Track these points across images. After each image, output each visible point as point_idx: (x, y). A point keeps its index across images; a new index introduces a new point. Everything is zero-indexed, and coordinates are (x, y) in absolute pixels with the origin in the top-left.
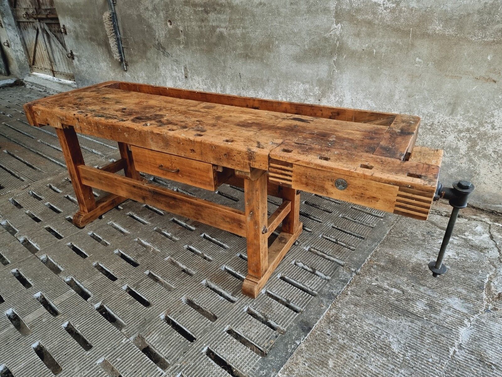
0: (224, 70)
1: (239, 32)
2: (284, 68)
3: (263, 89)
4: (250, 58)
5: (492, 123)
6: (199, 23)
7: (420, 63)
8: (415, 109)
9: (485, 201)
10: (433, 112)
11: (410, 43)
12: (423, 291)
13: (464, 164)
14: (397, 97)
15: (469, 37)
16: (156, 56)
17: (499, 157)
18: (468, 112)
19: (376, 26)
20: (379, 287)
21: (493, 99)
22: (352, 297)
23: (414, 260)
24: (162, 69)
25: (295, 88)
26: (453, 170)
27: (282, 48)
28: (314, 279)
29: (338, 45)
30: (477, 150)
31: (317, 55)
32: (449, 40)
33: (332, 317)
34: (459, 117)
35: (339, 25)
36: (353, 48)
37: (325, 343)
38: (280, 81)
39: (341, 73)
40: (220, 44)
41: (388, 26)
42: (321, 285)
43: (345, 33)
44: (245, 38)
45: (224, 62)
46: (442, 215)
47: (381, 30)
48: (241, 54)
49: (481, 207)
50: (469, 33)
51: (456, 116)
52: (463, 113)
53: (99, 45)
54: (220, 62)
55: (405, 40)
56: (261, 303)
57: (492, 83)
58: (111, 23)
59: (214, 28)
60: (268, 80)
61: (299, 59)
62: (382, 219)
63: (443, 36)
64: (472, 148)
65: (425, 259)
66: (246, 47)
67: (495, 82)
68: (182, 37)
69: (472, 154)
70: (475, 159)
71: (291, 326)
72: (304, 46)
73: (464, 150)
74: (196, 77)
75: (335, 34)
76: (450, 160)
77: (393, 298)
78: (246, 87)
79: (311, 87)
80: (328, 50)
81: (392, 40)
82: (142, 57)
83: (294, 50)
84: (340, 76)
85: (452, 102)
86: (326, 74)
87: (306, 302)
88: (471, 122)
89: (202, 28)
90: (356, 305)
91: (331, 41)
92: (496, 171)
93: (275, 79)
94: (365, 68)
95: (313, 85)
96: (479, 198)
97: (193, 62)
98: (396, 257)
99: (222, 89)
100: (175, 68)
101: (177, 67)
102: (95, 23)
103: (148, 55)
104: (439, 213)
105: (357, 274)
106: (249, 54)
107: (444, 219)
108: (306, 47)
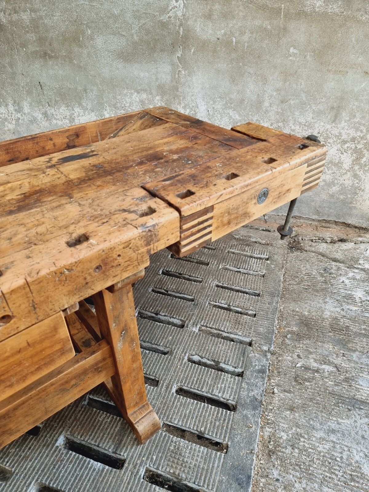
0: (14, 79)
1: (25, 17)
2: (106, 72)
3: (80, 104)
4: (51, 57)
7: (295, 54)
8: (290, 118)
10: (312, 121)
11: (282, 26)
12: (357, 360)
13: (347, 181)
14: (266, 104)
15: (358, 15)
18: (355, 116)
20: (307, 368)
22: (281, 395)
23: (327, 314)
25: (127, 100)
26: (335, 189)
27: (99, 41)
28: (224, 379)
29: (181, 33)
30: (362, 162)
31: (153, 50)
32: (333, 20)
33: (269, 442)
34: (343, 124)
35: (181, 2)
36: (205, 37)
38: (104, 91)
39: (190, 74)
42: (235, 387)
43: (191, 13)
44: (38, 27)
45: (11, 66)
46: (327, 242)
47: (241, 8)
48: (36, 52)
50: (359, 10)
51: (340, 123)
52: (348, 119)
54: (5, 67)
55: (275, 22)
56: (163, 453)
60: (85, 90)
61: (126, 57)
62: (268, 262)
63: (325, 15)
64: (357, 160)
65: (338, 309)
66: (41, 40)
69: (356, 167)
70: (360, 173)
71: (221, 482)
72: (132, 35)
73: (348, 164)
75: (176, 16)
76: (332, 178)
77: (330, 383)
78: (53, 102)
79: (150, 96)
80: (169, 41)
81: (257, 23)
83: (118, 43)
84: (189, 79)
85: (335, 105)
86: (169, 77)
87: (227, 427)
88: (357, 129)
90: (292, 409)
91: (171, 27)
93: (95, 88)
94: (223, 66)
95: (151, 94)
96: (362, 217)
98: (306, 313)
99: (17, 108)
104: (324, 240)
105: (273, 354)
106: (49, 52)
107: (330, 246)
108: (136, 38)
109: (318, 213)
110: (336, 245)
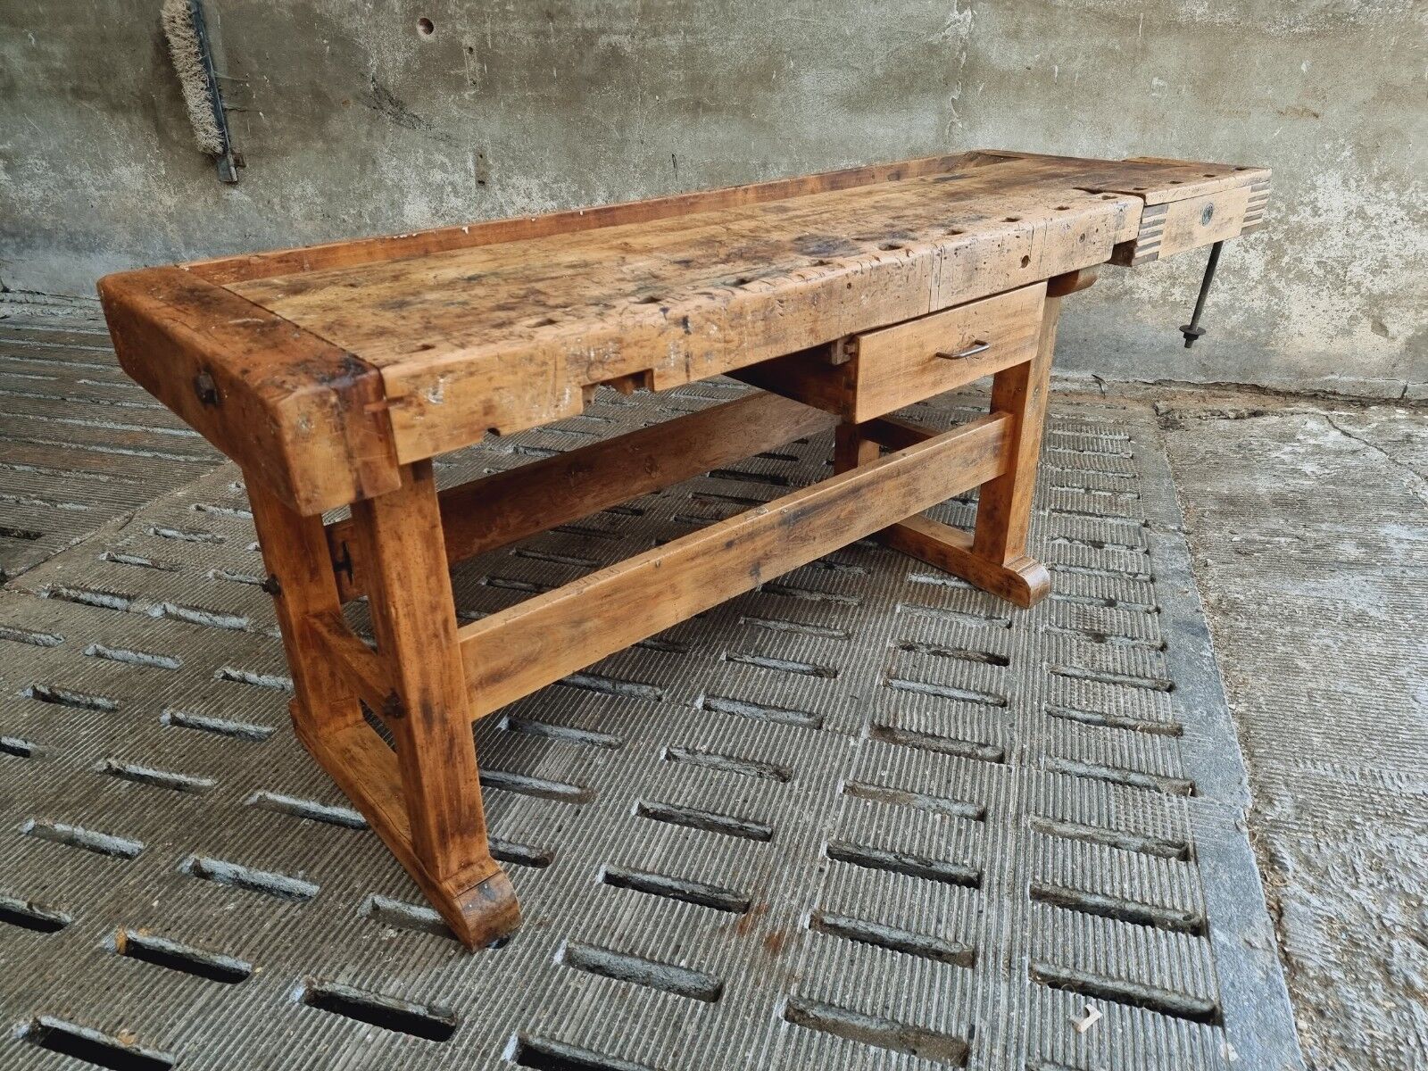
0: (620, 151)
1: (673, 43)
2: (812, 131)
4: (707, 109)
5: (1313, 203)
6: (538, 25)
7: (1160, 89)
9: (1302, 374)
11: (1139, 45)
13: (1257, 301)
15: (1264, 25)
16: (366, 127)
17: (1328, 272)
19: (1059, 12)
20: (1250, 542)
21: (1314, 153)
22: (1220, 566)
23: (1262, 491)
24: (389, 169)
26: (1235, 319)
27: (808, 80)
28: (1119, 556)
29: (964, 61)
30: (1283, 264)
31: (908, 90)
32: (1223, 34)
33: (1220, 603)
35: (968, 12)
36: (1005, 66)
37: (1258, 640)
38: (802, 164)
39: (972, 127)
40: (610, 78)
41: (1089, 10)
42: (1142, 561)
43: (984, 30)
44: (693, 59)
45: (621, 128)
46: (1229, 418)
47: (1071, 20)
48: (680, 102)
49: (1294, 388)
50: (1264, 19)
53: (115, 108)
54: (607, 130)
55: (1128, 39)
57: (1312, 119)
58: (192, 33)
59: (589, 37)
60: (764, 165)
61: (855, 103)
63: (1210, 28)
64: (1273, 262)
65: (1279, 485)
66: (695, 82)
67: (1316, 116)
68: (472, 66)
69: (1273, 275)
70: (1280, 285)
71: (1165, 633)
72: (873, 68)
73: (1258, 270)
74: (520, 181)
75: (957, 34)
77: (1292, 551)
80: (939, 74)
81: (1098, 42)
82: (305, 137)
83: (842, 81)
84: (970, 135)
86: (932, 135)
87: (1149, 593)
89: (548, 37)
91: (946, 52)
92: (1323, 304)
93: (786, 160)
94: (1033, 111)
96: (1289, 369)
97: (509, 137)
98: (1226, 492)
100: (440, 158)
101: (448, 155)
102: (104, 39)
103: (335, 125)
104: (1222, 415)
105: (1188, 533)
106: (706, 100)
107: (1237, 423)
108: (878, 71)
109: (1204, 369)
110: (1249, 421)
